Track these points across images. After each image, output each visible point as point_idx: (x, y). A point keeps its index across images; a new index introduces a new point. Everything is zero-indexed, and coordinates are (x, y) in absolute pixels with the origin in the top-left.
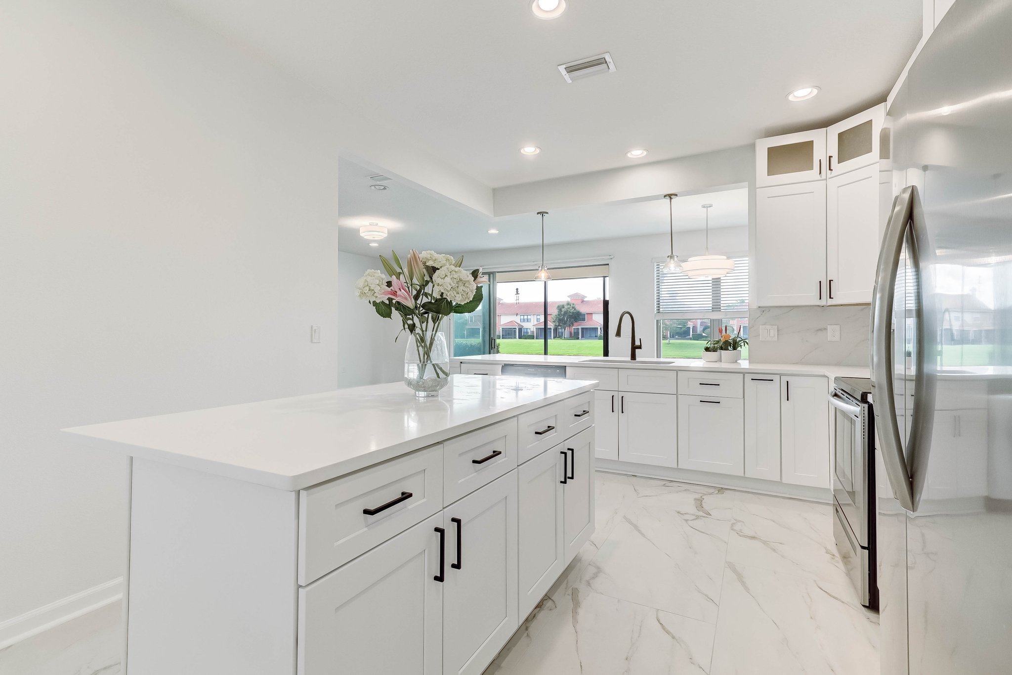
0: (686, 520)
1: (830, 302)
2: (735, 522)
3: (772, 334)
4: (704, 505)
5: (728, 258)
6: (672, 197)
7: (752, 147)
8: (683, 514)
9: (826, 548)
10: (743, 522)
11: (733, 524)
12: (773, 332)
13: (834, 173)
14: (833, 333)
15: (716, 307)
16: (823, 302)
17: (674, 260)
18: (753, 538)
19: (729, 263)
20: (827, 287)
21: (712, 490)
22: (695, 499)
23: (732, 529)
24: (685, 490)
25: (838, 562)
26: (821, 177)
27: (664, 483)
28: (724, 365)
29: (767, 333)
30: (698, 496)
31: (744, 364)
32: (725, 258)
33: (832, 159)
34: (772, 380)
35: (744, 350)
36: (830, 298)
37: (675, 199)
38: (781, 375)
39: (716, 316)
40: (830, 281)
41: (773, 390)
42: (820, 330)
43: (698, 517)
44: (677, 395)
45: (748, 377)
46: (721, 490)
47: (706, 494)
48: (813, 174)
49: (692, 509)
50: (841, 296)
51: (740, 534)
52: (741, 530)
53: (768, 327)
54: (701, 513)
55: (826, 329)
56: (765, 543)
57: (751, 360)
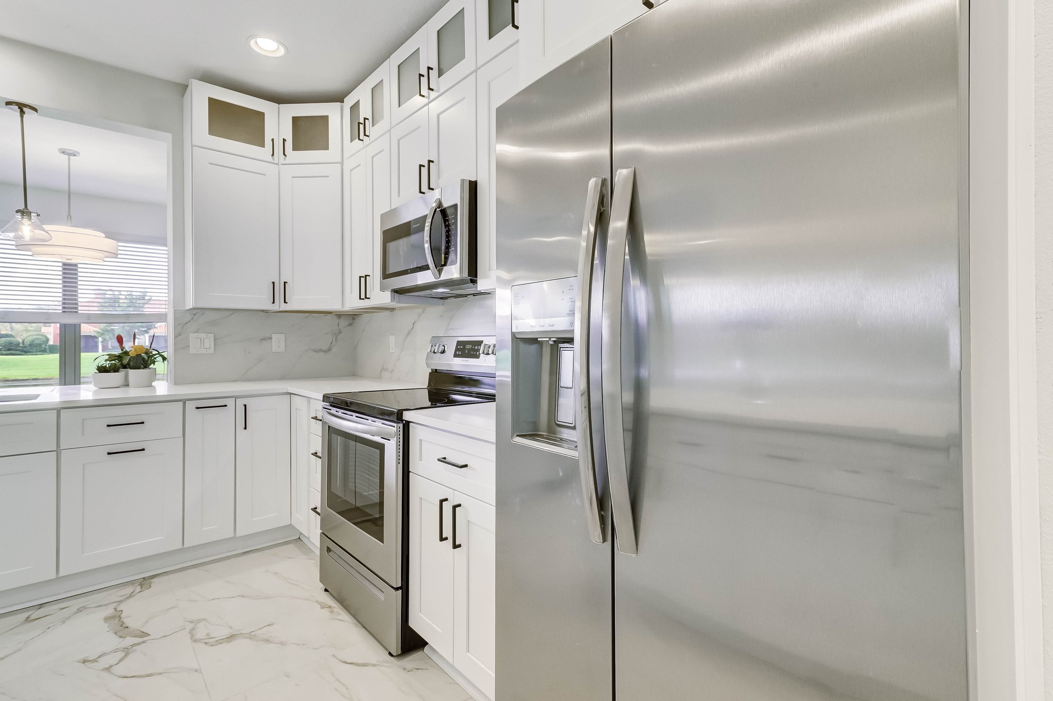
0: (108, 669)
1: (284, 307)
2: (192, 625)
3: (207, 346)
4: (128, 622)
6: (23, 108)
7: (184, 86)
8: (95, 661)
9: (317, 602)
10: (204, 619)
11: (192, 633)
12: (209, 343)
13: (288, 160)
14: (278, 343)
15: (70, 307)
16: (276, 307)
17: (30, 219)
18: (231, 638)
19: (109, 244)
20: (279, 290)
21: (128, 590)
22: (107, 619)
23: (195, 641)
24: (79, 610)
25: (339, 614)
26: (273, 159)
27: (26, 615)
28: (133, 393)
29: (200, 343)
30: (109, 611)
31: (161, 388)
33: (286, 143)
34: (226, 406)
35: (159, 366)
36: (285, 302)
37: (28, 112)
38: (236, 398)
39: (69, 320)
40: (285, 283)
41: (226, 419)
42: (264, 339)
43: (127, 651)
44: (58, 451)
45: (191, 406)
46: (145, 583)
47: (121, 602)
48: (263, 152)
49: (110, 641)
50: (295, 304)
51: (211, 642)
52: (208, 635)
53: (202, 335)
54: (130, 641)
55: (271, 338)
56: (251, 636)
57: (177, 381)
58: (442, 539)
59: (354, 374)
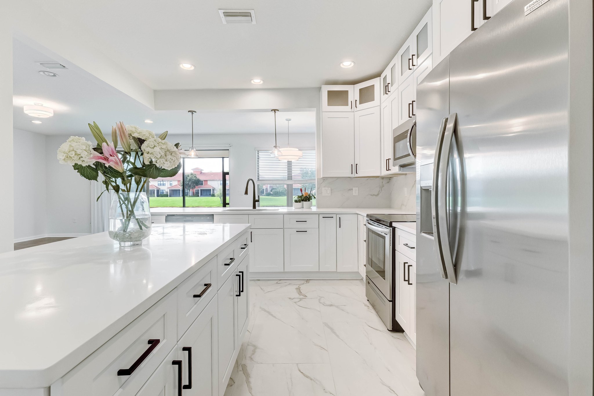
0: (295, 302)
1: (356, 175)
2: (320, 298)
3: (328, 193)
4: (302, 291)
5: (299, 150)
6: (276, 111)
7: (320, 89)
8: (292, 299)
9: (364, 303)
10: (323, 297)
11: (319, 300)
12: (329, 191)
13: (358, 109)
14: (355, 192)
15: (290, 177)
16: (353, 176)
17: (277, 149)
18: (331, 305)
19: (300, 153)
20: (355, 168)
21: (303, 282)
22: (296, 289)
23: (320, 303)
24: (289, 284)
25: (371, 310)
26: (352, 110)
27: (277, 281)
28: (305, 210)
29: (326, 191)
30: (297, 287)
31: (314, 209)
32: (298, 150)
33: (357, 102)
34: (333, 217)
35: (313, 201)
36: (356, 173)
37: (277, 112)
38: (337, 214)
39: (290, 182)
40: (356, 164)
41: (333, 222)
42: (350, 190)
43: (301, 299)
44: (283, 228)
45: (321, 216)
46: (308, 281)
47: (300, 285)
48: (348, 108)
49: (297, 296)
50: (362, 173)
51: (324, 304)
52: (324, 302)
53: (327, 188)
54: (302, 297)
55: (352, 189)
56: (337, 307)
57: (318, 207)
58: (405, 280)
59: (390, 207)
